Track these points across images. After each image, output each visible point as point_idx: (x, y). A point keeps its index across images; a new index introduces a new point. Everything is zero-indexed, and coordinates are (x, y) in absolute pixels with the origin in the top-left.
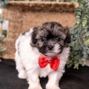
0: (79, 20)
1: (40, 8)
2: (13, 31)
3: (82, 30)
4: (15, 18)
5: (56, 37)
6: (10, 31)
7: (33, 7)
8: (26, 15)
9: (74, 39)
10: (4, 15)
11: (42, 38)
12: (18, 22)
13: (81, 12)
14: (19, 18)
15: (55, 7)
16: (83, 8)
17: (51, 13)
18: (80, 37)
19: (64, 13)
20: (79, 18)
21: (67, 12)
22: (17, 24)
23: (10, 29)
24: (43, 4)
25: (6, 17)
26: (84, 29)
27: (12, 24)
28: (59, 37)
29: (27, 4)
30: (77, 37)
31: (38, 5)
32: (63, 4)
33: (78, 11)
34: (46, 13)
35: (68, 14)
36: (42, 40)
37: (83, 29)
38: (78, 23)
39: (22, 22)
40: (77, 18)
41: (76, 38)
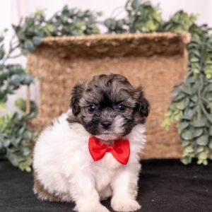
0: (197, 65)
1: (106, 50)
2: (50, 102)
3: (205, 86)
4: (52, 72)
5: (117, 103)
6: (43, 103)
7: (92, 47)
8: (71, 68)
9: (192, 105)
10: (32, 68)
11: (91, 106)
12: (57, 83)
13: (200, 50)
14: (59, 74)
15: (140, 44)
16: (200, 42)
17: (126, 59)
18: (202, 100)
19: (155, 57)
20: (197, 62)
21: (162, 54)
22: (56, 87)
23: (44, 97)
24: (116, 40)
25: (35, 73)
26: (209, 83)
27: (46, 86)
28: (122, 103)
29: (82, 41)
30: (198, 101)
31: (105, 42)
32: (158, 38)
33: (194, 47)
34: (115, 60)
35: (163, 59)
36: (91, 110)
37: (206, 84)
38: (196, 71)
39: (64, 81)
40: (193, 62)
41: (194, 102)
